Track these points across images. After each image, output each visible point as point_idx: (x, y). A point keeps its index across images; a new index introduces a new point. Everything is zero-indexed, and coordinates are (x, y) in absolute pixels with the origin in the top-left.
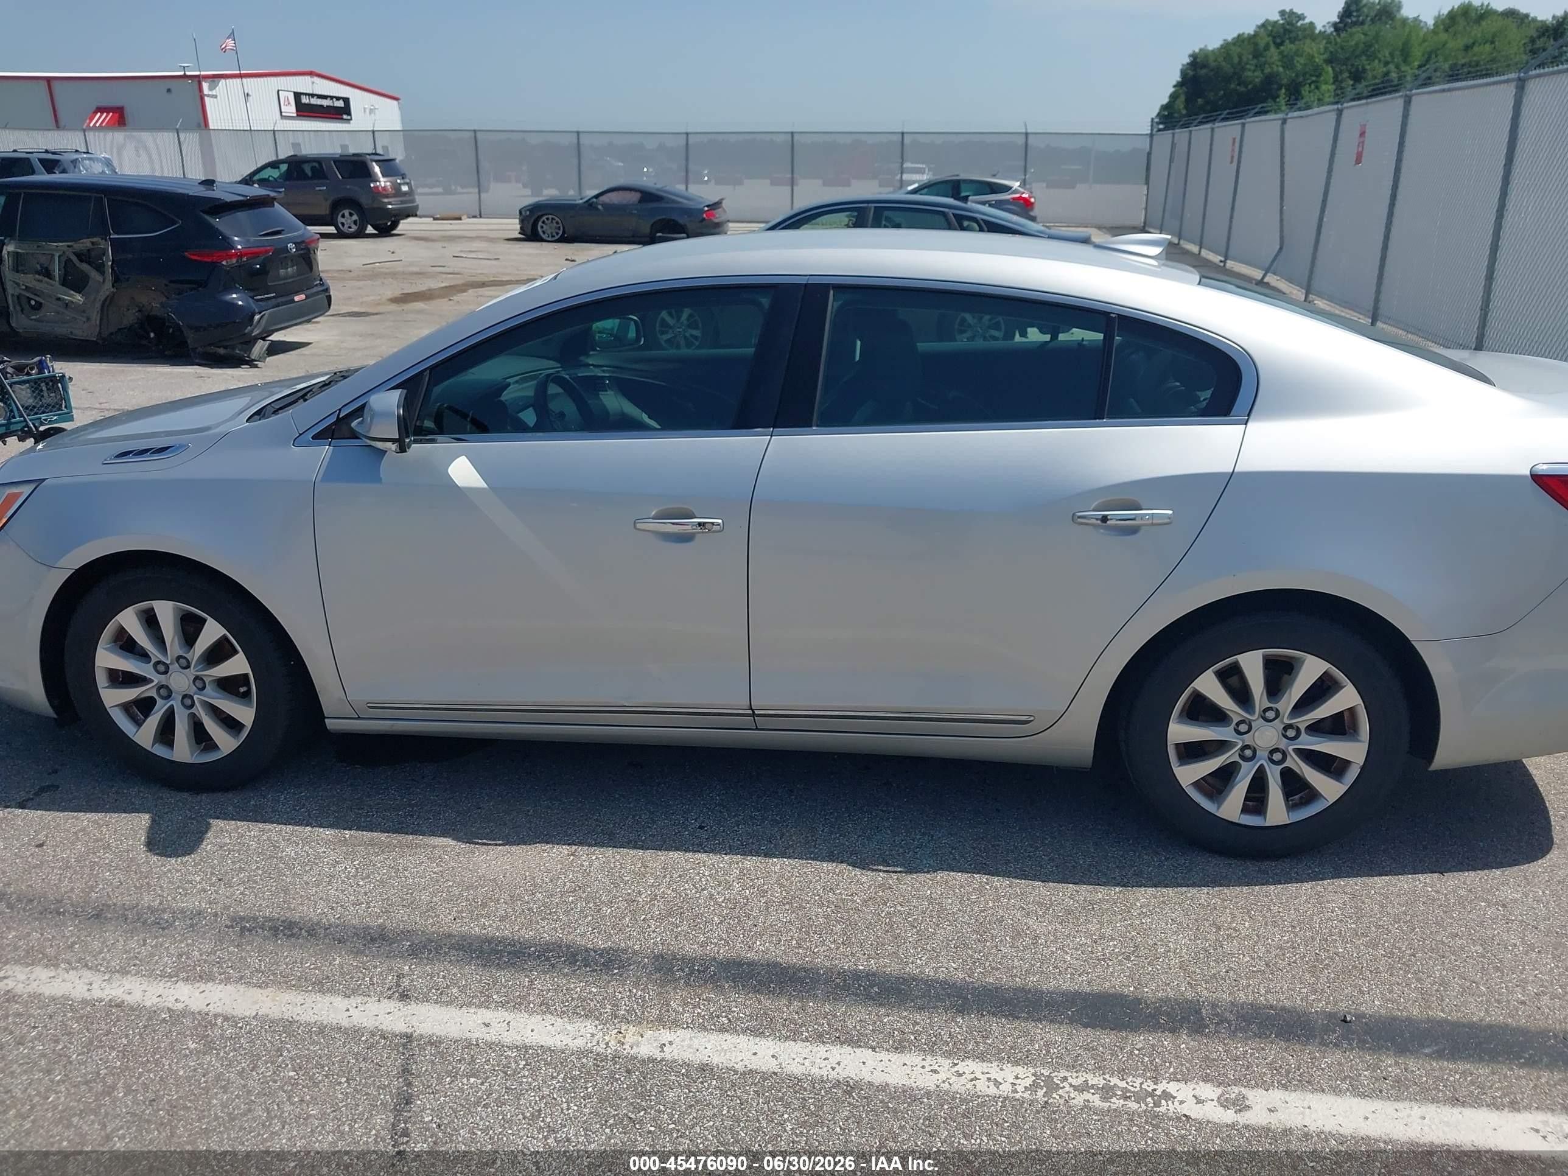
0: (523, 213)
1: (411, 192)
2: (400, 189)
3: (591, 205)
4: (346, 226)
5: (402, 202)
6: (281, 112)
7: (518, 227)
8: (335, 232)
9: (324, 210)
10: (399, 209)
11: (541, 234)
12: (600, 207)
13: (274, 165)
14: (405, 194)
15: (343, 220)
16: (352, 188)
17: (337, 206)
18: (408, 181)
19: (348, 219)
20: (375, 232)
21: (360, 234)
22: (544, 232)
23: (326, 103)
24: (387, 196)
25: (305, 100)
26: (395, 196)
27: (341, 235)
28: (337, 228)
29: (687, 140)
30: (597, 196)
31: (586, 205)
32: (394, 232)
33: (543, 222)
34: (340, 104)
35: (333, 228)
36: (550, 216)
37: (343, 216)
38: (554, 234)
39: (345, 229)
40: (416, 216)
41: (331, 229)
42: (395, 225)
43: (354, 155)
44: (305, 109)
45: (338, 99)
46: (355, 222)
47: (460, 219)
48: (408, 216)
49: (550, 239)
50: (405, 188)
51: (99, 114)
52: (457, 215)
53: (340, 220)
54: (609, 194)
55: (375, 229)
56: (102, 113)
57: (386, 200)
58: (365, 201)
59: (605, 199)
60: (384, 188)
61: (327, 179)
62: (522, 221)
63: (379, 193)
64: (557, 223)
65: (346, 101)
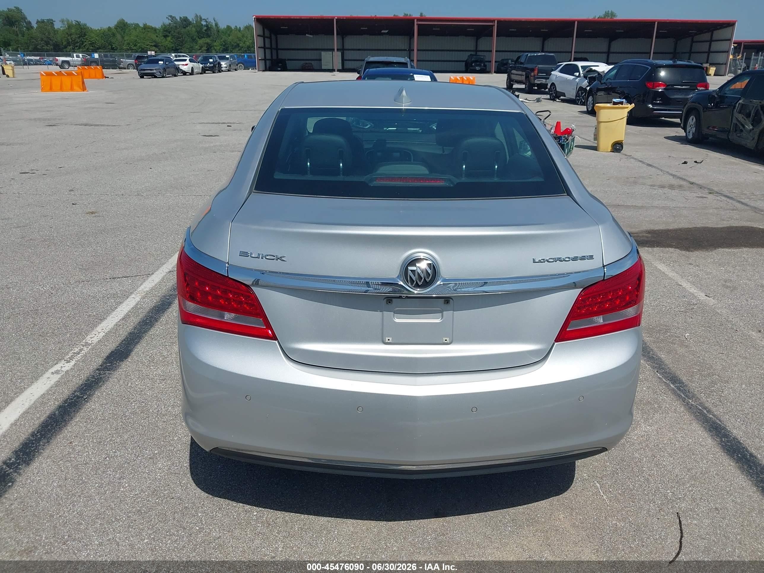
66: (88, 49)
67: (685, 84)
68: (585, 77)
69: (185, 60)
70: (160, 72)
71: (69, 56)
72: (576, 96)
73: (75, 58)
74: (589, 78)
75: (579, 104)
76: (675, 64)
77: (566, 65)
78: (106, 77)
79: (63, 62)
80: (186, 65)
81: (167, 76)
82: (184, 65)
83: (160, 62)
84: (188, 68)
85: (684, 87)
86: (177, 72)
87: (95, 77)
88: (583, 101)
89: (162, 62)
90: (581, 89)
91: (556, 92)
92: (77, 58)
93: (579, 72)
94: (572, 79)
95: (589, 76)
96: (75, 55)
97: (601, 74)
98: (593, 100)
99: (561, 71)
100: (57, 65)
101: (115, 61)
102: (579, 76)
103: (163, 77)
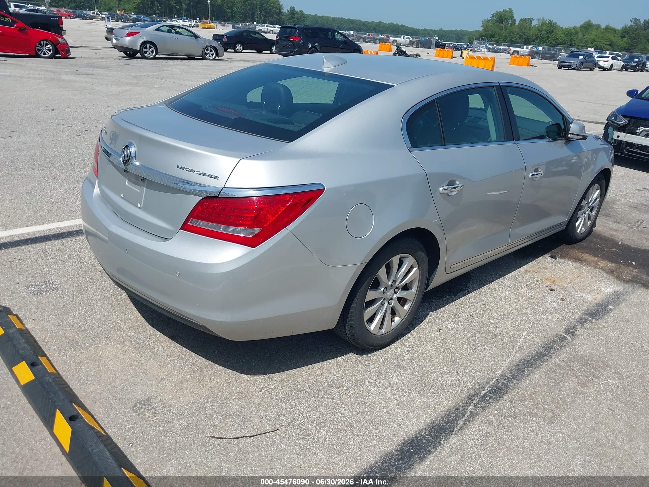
66: (551, 43)
69: (608, 57)
70: (576, 65)
71: (519, 47)
73: (525, 49)
78: (531, 65)
79: (514, 51)
80: (607, 61)
81: (582, 69)
82: (605, 61)
83: (580, 57)
84: (608, 64)
86: (594, 65)
87: (522, 65)
89: (582, 57)
92: (525, 50)
96: (525, 46)
100: (509, 53)
101: (555, 54)
103: (578, 70)
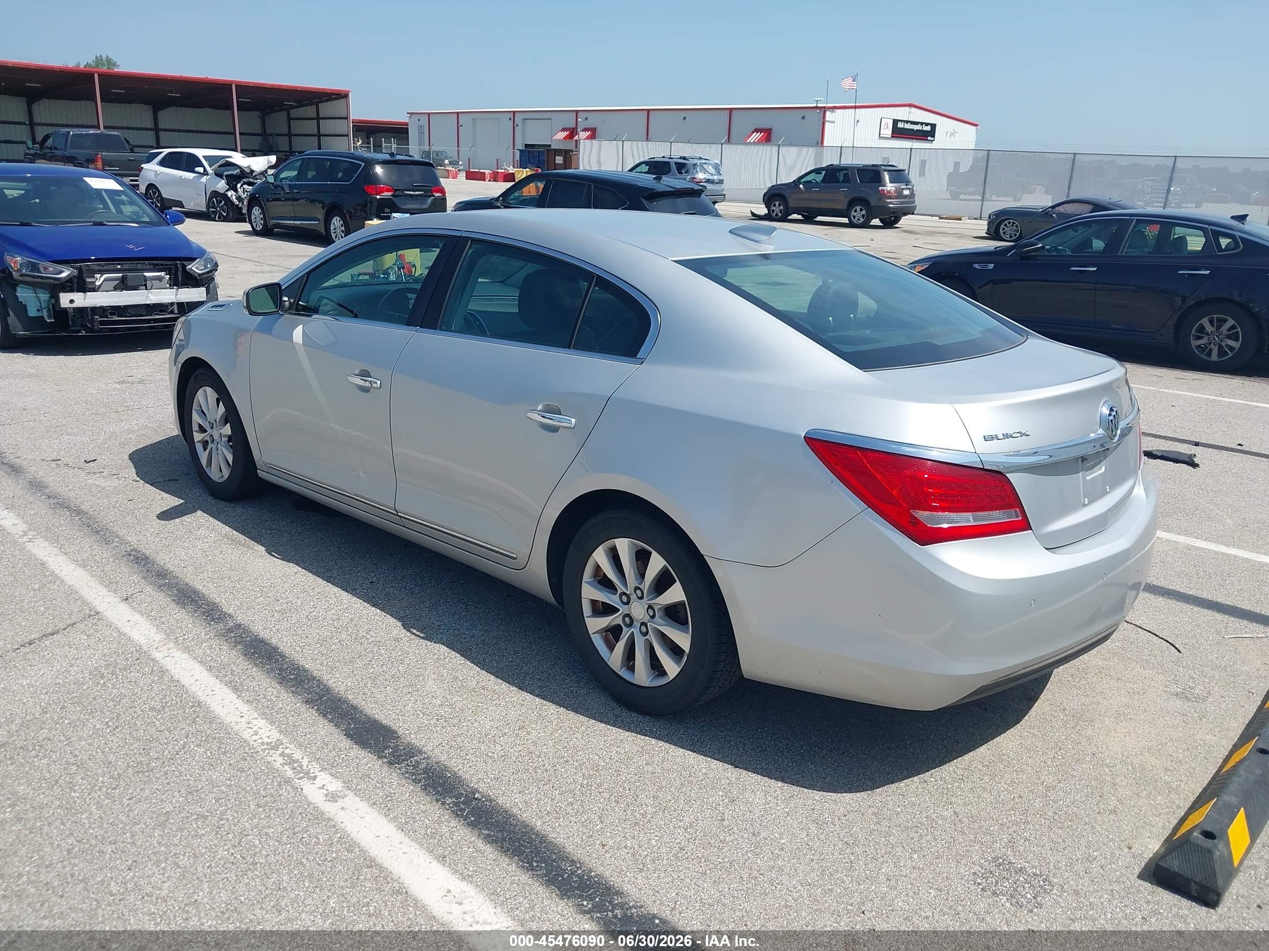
0: (991, 216)
1: (912, 195)
2: (902, 193)
3: (1047, 214)
4: (856, 218)
5: (901, 203)
6: (880, 134)
7: (986, 227)
8: (848, 222)
9: (842, 206)
10: (897, 208)
11: (1002, 234)
12: (1054, 215)
13: (817, 171)
14: (906, 196)
15: (855, 214)
16: (865, 191)
17: (852, 203)
18: (910, 187)
19: (858, 213)
20: (881, 224)
21: (865, 225)
22: (1004, 233)
23: (916, 127)
24: (890, 198)
25: (900, 125)
26: (896, 198)
27: (851, 225)
28: (850, 220)
29: (1175, 162)
30: (1053, 207)
31: (1043, 213)
32: (896, 225)
33: (1006, 225)
34: (928, 128)
35: (847, 219)
36: (1012, 221)
37: (856, 211)
38: (1013, 235)
39: (855, 221)
40: (913, 214)
41: (845, 220)
42: (897, 220)
43: (873, 166)
44: (899, 132)
45: (927, 124)
46: (863, 216)
47: (960, 219)
48: (905, 214)
49: (1008, 239)
50: (906, 192)
51: (755, 133)
52: (957, 216)
53: (853, 213)
54: (1065, 206)
55: (882, 222)
56: (757, 133)
57: (889, 201)
58: (873, 202)
59: (1060, 209)
60: (889, 192)
61: (850, 183)
62: (989, 224)
63: (884, 194)
64: (1017, 226)
65: (933, 126)
67: (417, 188)
68: (219, 175)
72: (208, 206)
74: (225, 176)
75: (217, 219)
76: (394, 159)
77: (170, 153)
85: (417, 193)
88: (225, 214)
90: (215, 194)
91: (162, 200)
93: (202, 165)
94: (191, 178)
95: (226, 173)
97: (245, 169)
98: (263, 212)
99: (162, 163)
102: (206, 173)
